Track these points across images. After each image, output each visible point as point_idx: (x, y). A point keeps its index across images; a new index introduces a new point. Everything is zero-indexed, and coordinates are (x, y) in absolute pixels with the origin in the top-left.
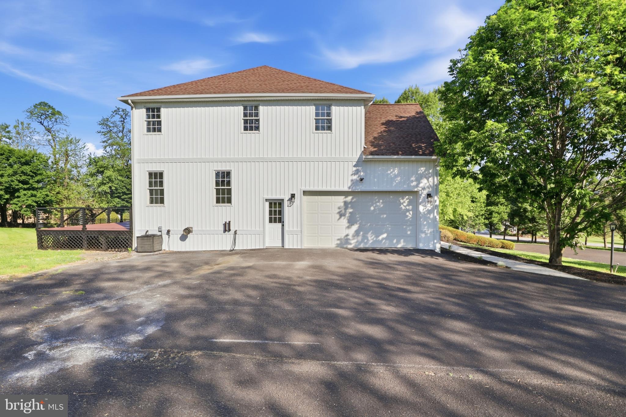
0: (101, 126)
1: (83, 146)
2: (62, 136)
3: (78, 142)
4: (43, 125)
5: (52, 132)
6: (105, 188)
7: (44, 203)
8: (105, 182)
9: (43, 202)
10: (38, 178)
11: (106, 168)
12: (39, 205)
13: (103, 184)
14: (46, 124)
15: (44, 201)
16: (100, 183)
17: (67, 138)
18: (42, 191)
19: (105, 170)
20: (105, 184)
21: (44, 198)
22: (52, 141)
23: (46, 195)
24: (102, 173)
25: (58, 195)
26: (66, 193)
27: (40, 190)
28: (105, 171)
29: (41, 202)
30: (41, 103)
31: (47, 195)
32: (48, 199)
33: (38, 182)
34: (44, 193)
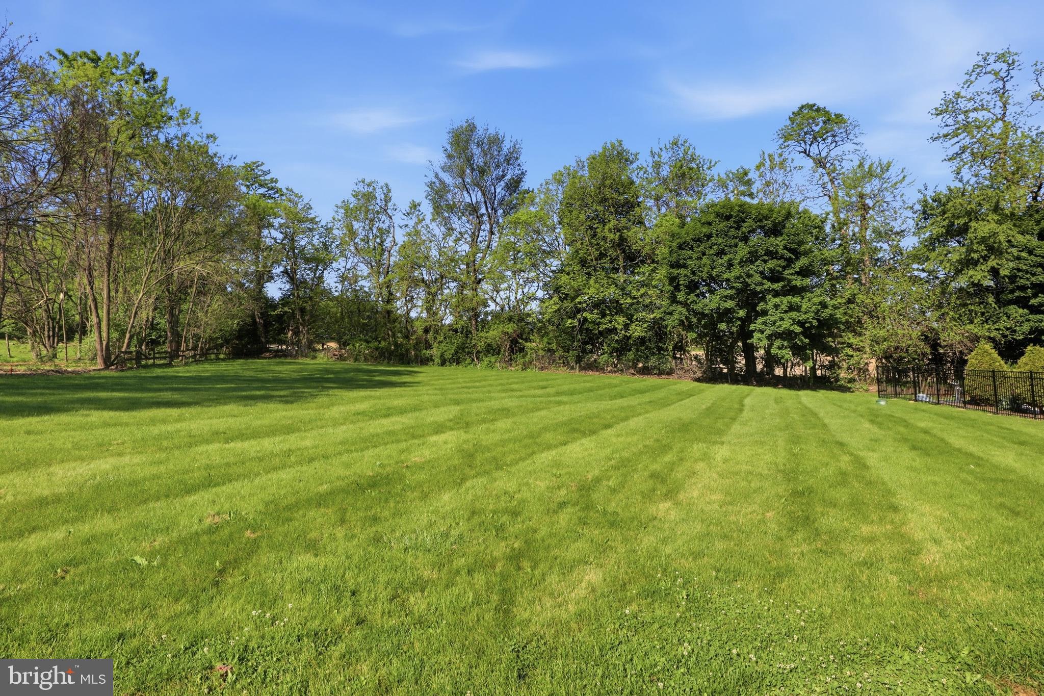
0: (941, 117)
1: (901, 177)
2: (849, 165)
3: (887, 170)
4: (808, 155)
5: (828, 165)
6: (980, 275)
7: (818, 327)
8: (975, 256)
9: (815, 323)
10: (803, 261)
11: (973, 215)
12: (806, 332)
13: (968, 263)
14: (814, 150)
15: (818, 320)
16: (960, 261)
17: (861, 165)
18: (812, 296)
19: (971, 220)
20: (975, 263)
21: (818, 311)
22: (829, 186)
23: (820, 303)
24: (964, 229)
25: (852, 306)
26: (868, 301)
27: (808, 294)
28: (973, 224)
29: (810, 323)
30: (802, 107)
31: (824, 305)
32: (826, 313)
33: (804, 272)
34: (816, 300)
